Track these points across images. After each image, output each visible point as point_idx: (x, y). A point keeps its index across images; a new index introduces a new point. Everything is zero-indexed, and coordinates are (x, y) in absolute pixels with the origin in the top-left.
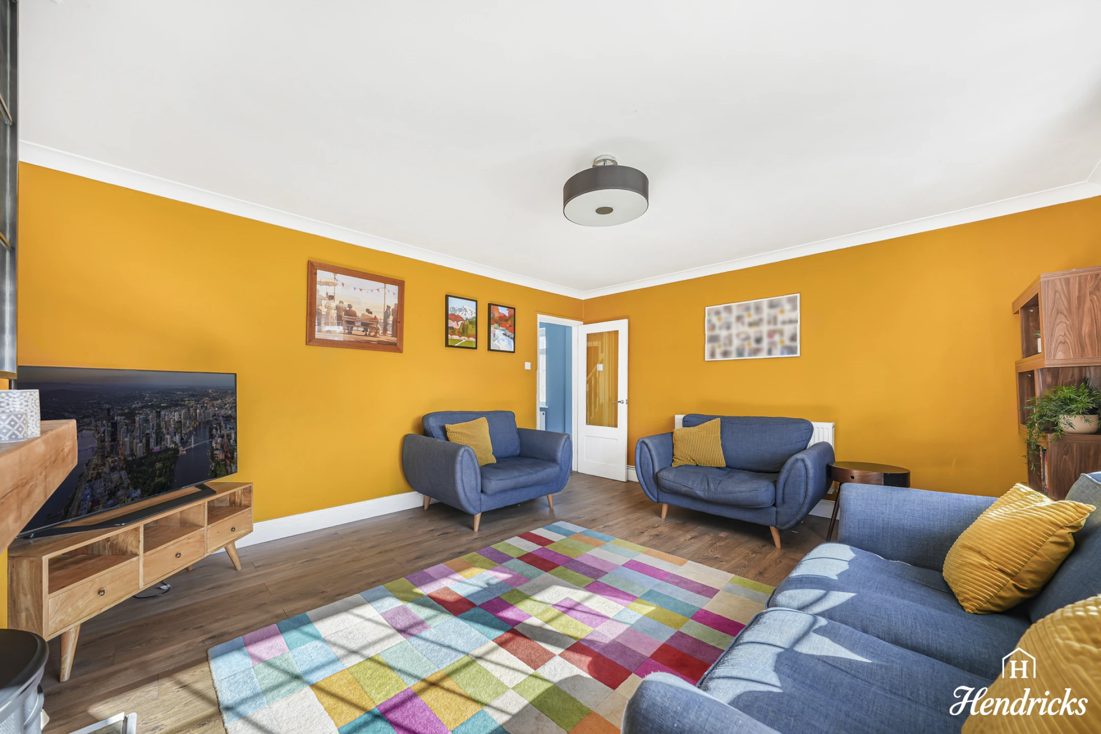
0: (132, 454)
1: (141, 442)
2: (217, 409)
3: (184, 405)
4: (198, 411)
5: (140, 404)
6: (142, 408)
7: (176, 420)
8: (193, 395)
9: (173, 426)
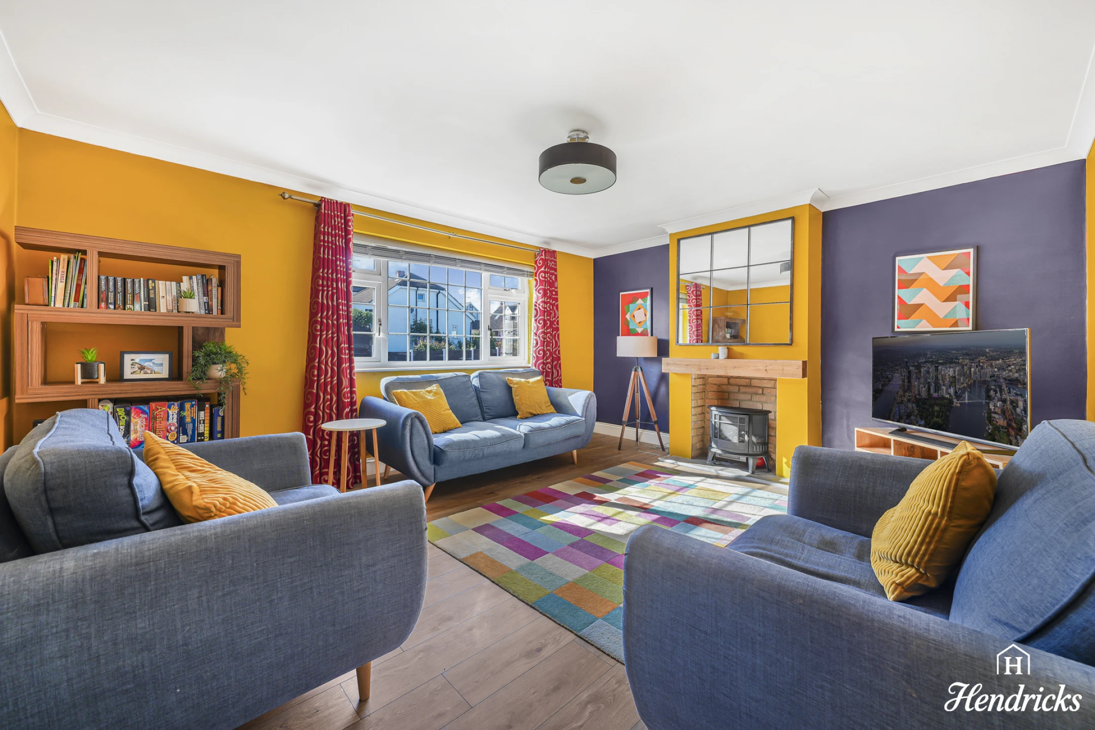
0: (919, 395)
1: (925, 387)
2: (996, 370)
3: (958, 363)
4: (972, 369)
5: (924, 360)
6: (925, 362)
7: (951, 375)
8: (968, 354)
9: (948, 380)
